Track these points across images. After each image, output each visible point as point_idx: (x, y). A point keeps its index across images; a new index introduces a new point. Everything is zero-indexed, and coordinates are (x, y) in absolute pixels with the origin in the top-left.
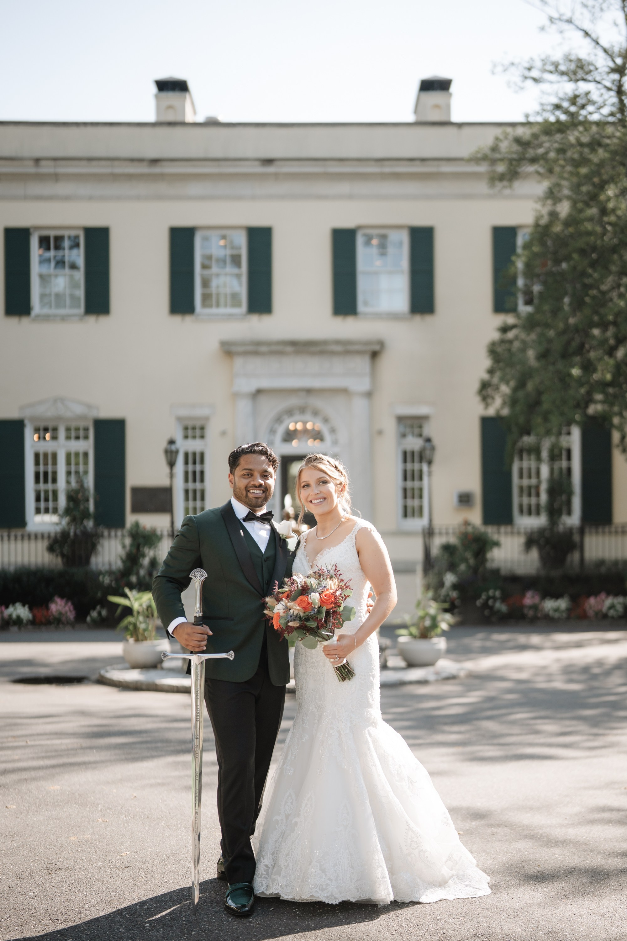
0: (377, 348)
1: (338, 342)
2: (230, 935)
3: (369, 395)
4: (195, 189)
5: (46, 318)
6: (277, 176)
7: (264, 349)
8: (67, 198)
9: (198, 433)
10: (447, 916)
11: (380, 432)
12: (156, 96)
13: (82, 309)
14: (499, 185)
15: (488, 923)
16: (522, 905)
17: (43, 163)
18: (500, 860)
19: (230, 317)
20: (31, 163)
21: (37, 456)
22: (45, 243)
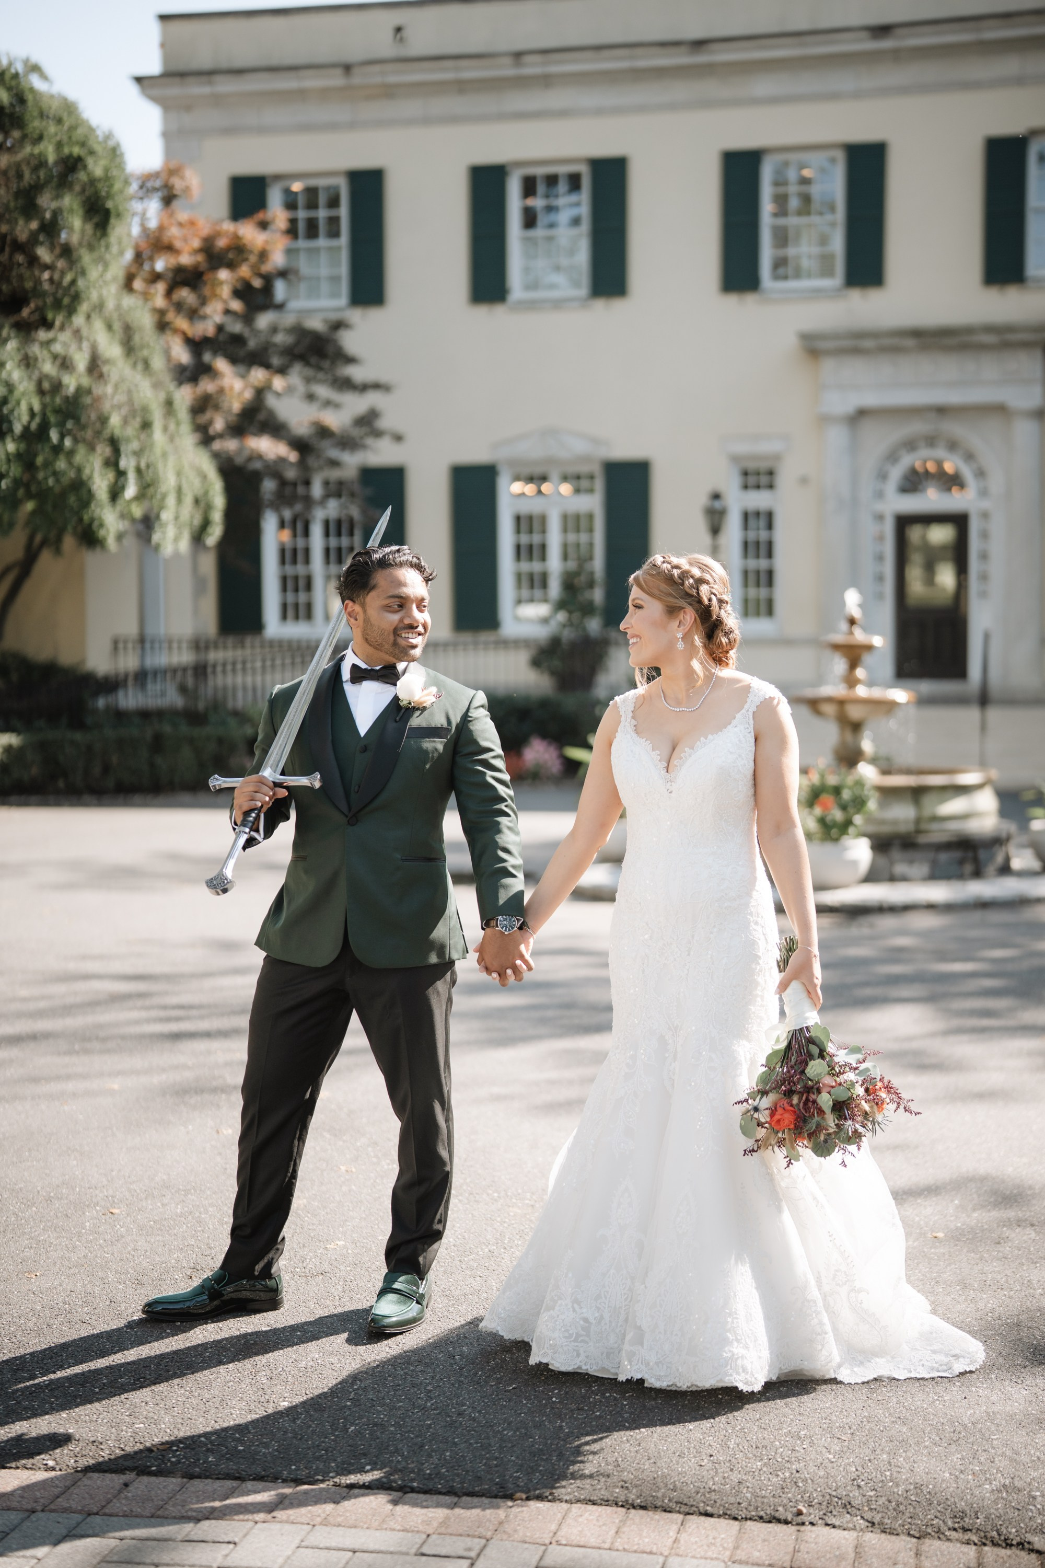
1: (990, 329)
2: (412, 1438)
3: (1041, 414)
5: (530, 306)
6: (897, 55)
7: (868, 344)
8: (563, 113)
9: (764, 480)
10: (821, 1430)
13: (584, 290)
15: (892, 1454)
16: (976, 1416)
17: (527, 59)
18: (981, 1305)
19: (817, 294)
20: (508, 61)
21: (518, 519)
22: (529, 187)
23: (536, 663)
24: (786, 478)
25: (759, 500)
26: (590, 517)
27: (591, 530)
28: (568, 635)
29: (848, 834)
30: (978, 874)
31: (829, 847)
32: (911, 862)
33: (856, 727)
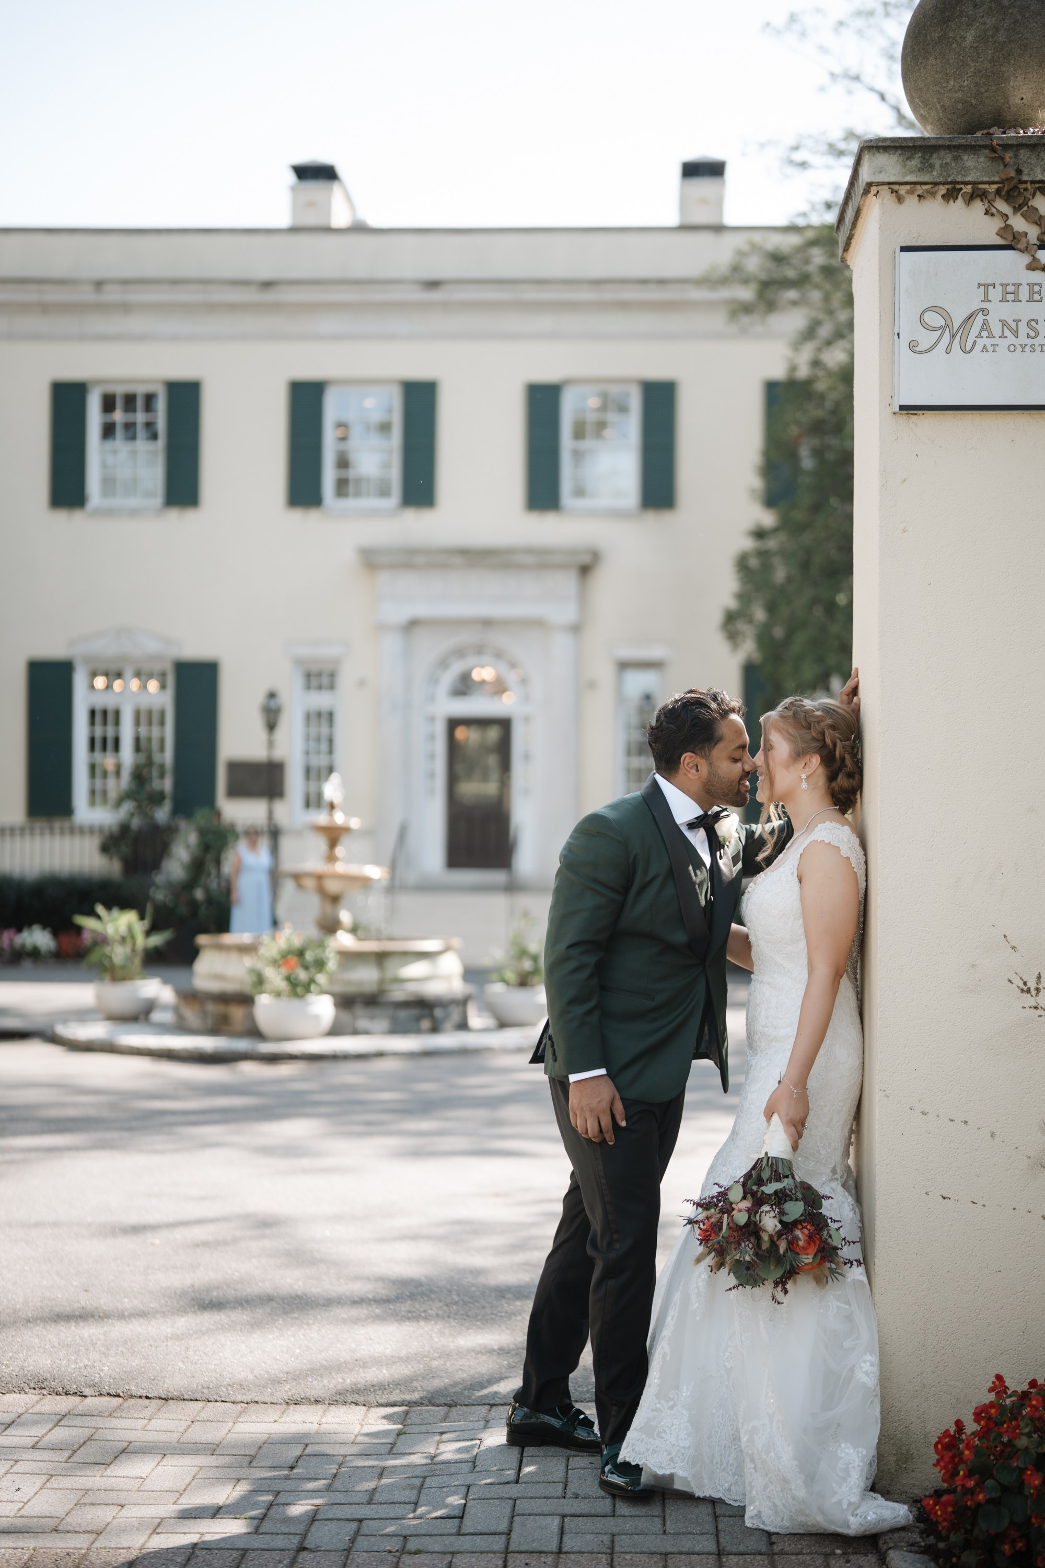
0: (586, 559)
1: (530, 551)
3: (576, 629)
4: (327, 324)
5: (108, 513)
6: (446, 306)
8: (141, 338)
9: (325, 681)
11: (592, 685)
12: (293, 189)
13: (159, 500)
14: (745, 319)
17: (107, 288)
19: (374, 513)
20: (90, 288)
21: (93, 713)
22: (109, 404)
23: (105, 849)
24: (346, 679)
25: (321, 700)
26: (162, 714)
27: (162, 723)
28: (136, 823)
29: (311, 992)
30: (435, 1029)
31: (295, 1003)
32: (372, 1018)
33: (335, 899)
